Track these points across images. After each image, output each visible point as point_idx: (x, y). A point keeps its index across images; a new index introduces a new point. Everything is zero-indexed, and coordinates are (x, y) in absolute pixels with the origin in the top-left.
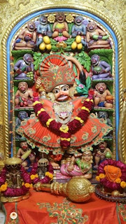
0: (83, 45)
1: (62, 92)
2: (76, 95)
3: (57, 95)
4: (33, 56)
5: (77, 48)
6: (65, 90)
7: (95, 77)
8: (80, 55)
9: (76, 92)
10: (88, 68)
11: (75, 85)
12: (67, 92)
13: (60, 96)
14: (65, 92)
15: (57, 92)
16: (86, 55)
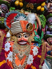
0: (45, 9)
1: (23, 38)
2: (32, 42)
3: (19, 39)
4: (9, 9)
5: (40, 9)
6: (26, 37)
7: (48, 32)
8: (41, 16)
9: (33, 40)
10: (44, 26)
11: (33, 35)
12: (27, 39)
13: (21, 41)
14: (25, 38)
15: (19, 37)
16: (44, 17)
